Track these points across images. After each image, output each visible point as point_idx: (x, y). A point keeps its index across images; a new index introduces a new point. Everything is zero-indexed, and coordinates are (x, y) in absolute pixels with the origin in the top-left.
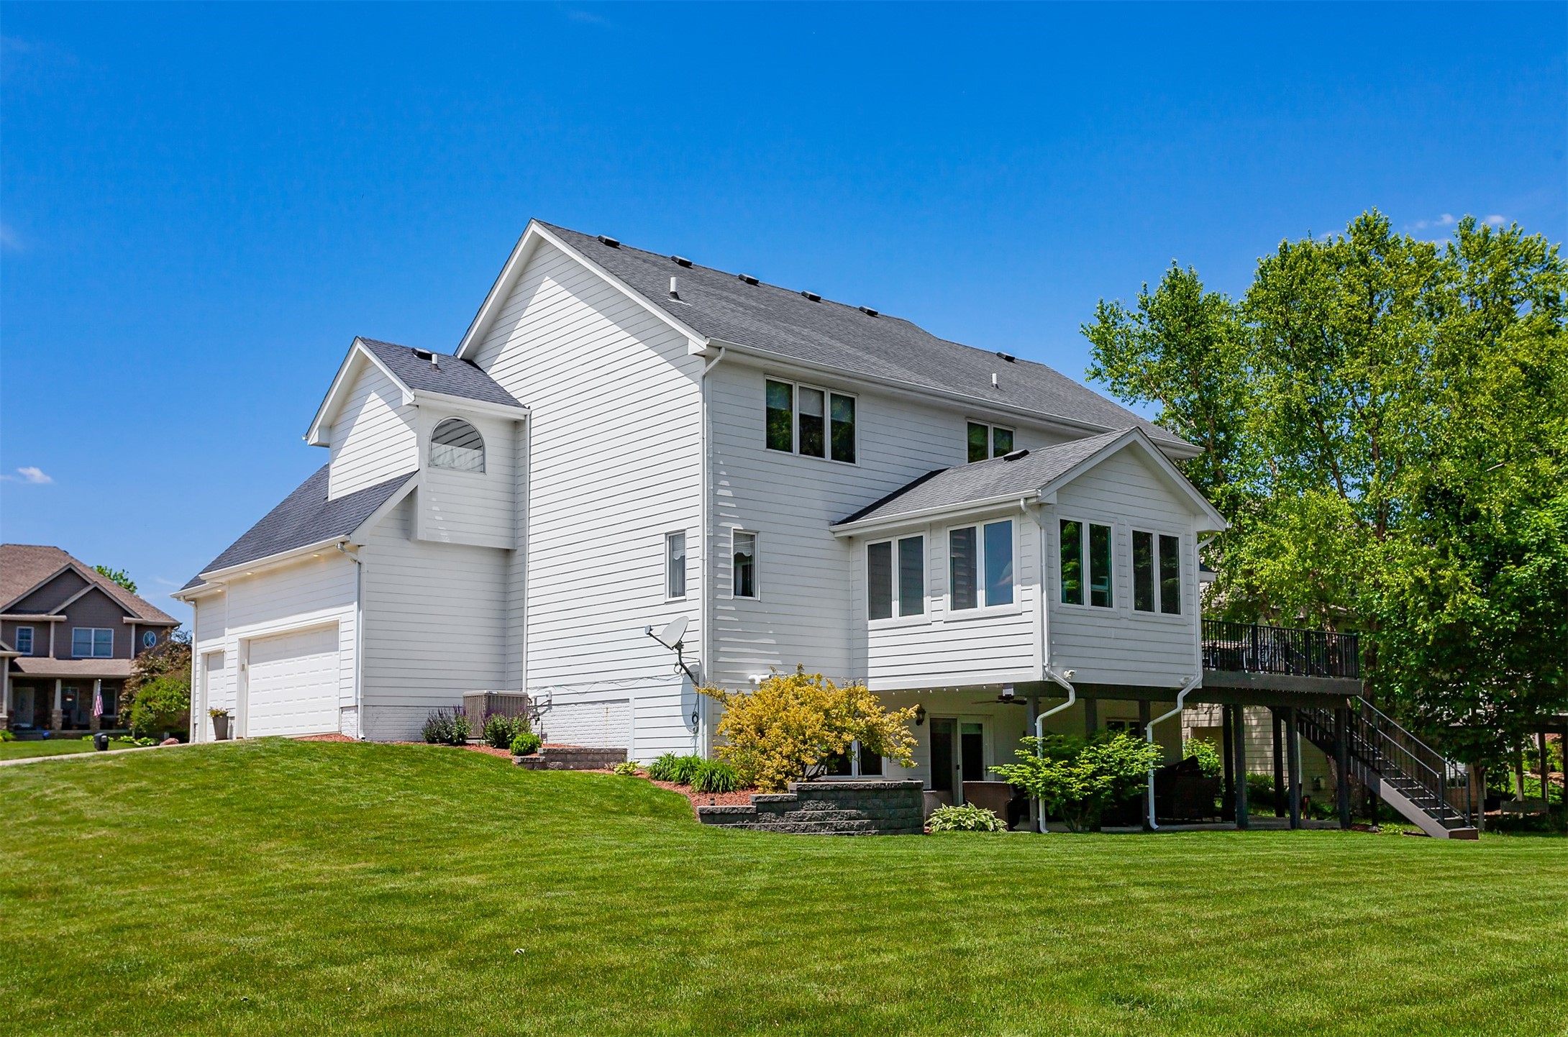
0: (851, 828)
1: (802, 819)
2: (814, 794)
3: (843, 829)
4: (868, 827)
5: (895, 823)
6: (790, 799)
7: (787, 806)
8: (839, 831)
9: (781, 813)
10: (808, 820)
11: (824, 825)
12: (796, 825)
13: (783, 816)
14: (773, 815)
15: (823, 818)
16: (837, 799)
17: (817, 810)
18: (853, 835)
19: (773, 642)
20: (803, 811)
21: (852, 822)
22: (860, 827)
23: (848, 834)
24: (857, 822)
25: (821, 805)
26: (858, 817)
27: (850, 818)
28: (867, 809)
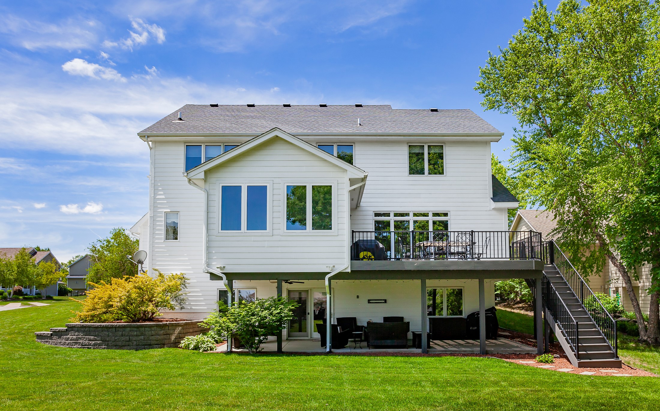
0: (90, 345)
1: (67, 339)
2: (74, 328)
3: (86, 345)
4: (100, 345)
5: (120, 343)
6: (63, 330)
7: (63, 333)
8: (83, 346)
9: (60, 337)
10: (70, 340)
11: (76, 343)
12: (65, 342)
13: (61, 338)
14: (57, 337)
15: (77, 339)
16: (84, 331)
17: (75, 336)
18: (91, 348)
19: (187, 259)
20: (69, 336)
21: (90, 342)
22: (95, 345)
23: (88, 348)
24: (93, 342)
25: (76, 334)
26: (95, 340)
27: (90, 340)
28: (101, 336)
